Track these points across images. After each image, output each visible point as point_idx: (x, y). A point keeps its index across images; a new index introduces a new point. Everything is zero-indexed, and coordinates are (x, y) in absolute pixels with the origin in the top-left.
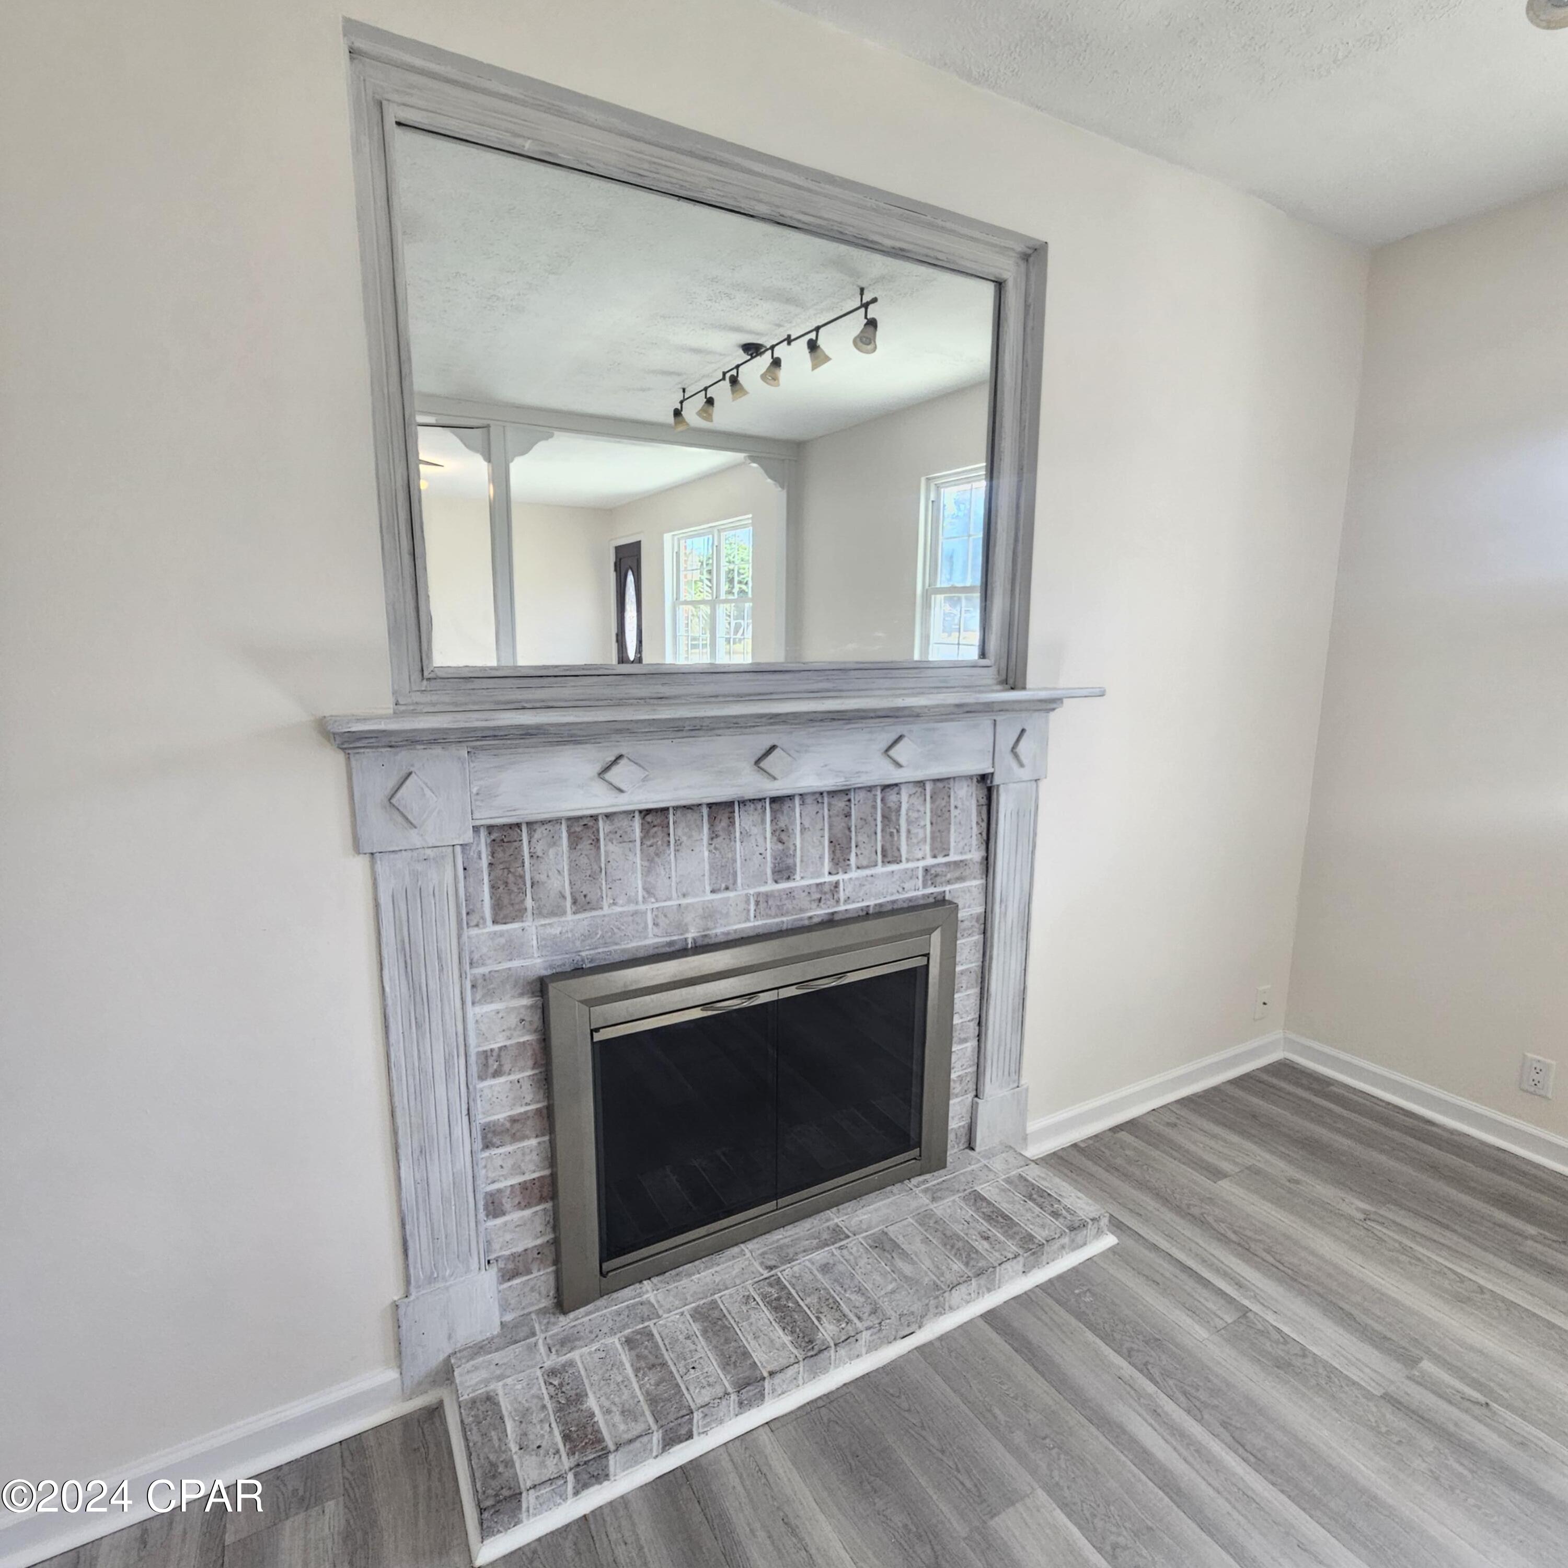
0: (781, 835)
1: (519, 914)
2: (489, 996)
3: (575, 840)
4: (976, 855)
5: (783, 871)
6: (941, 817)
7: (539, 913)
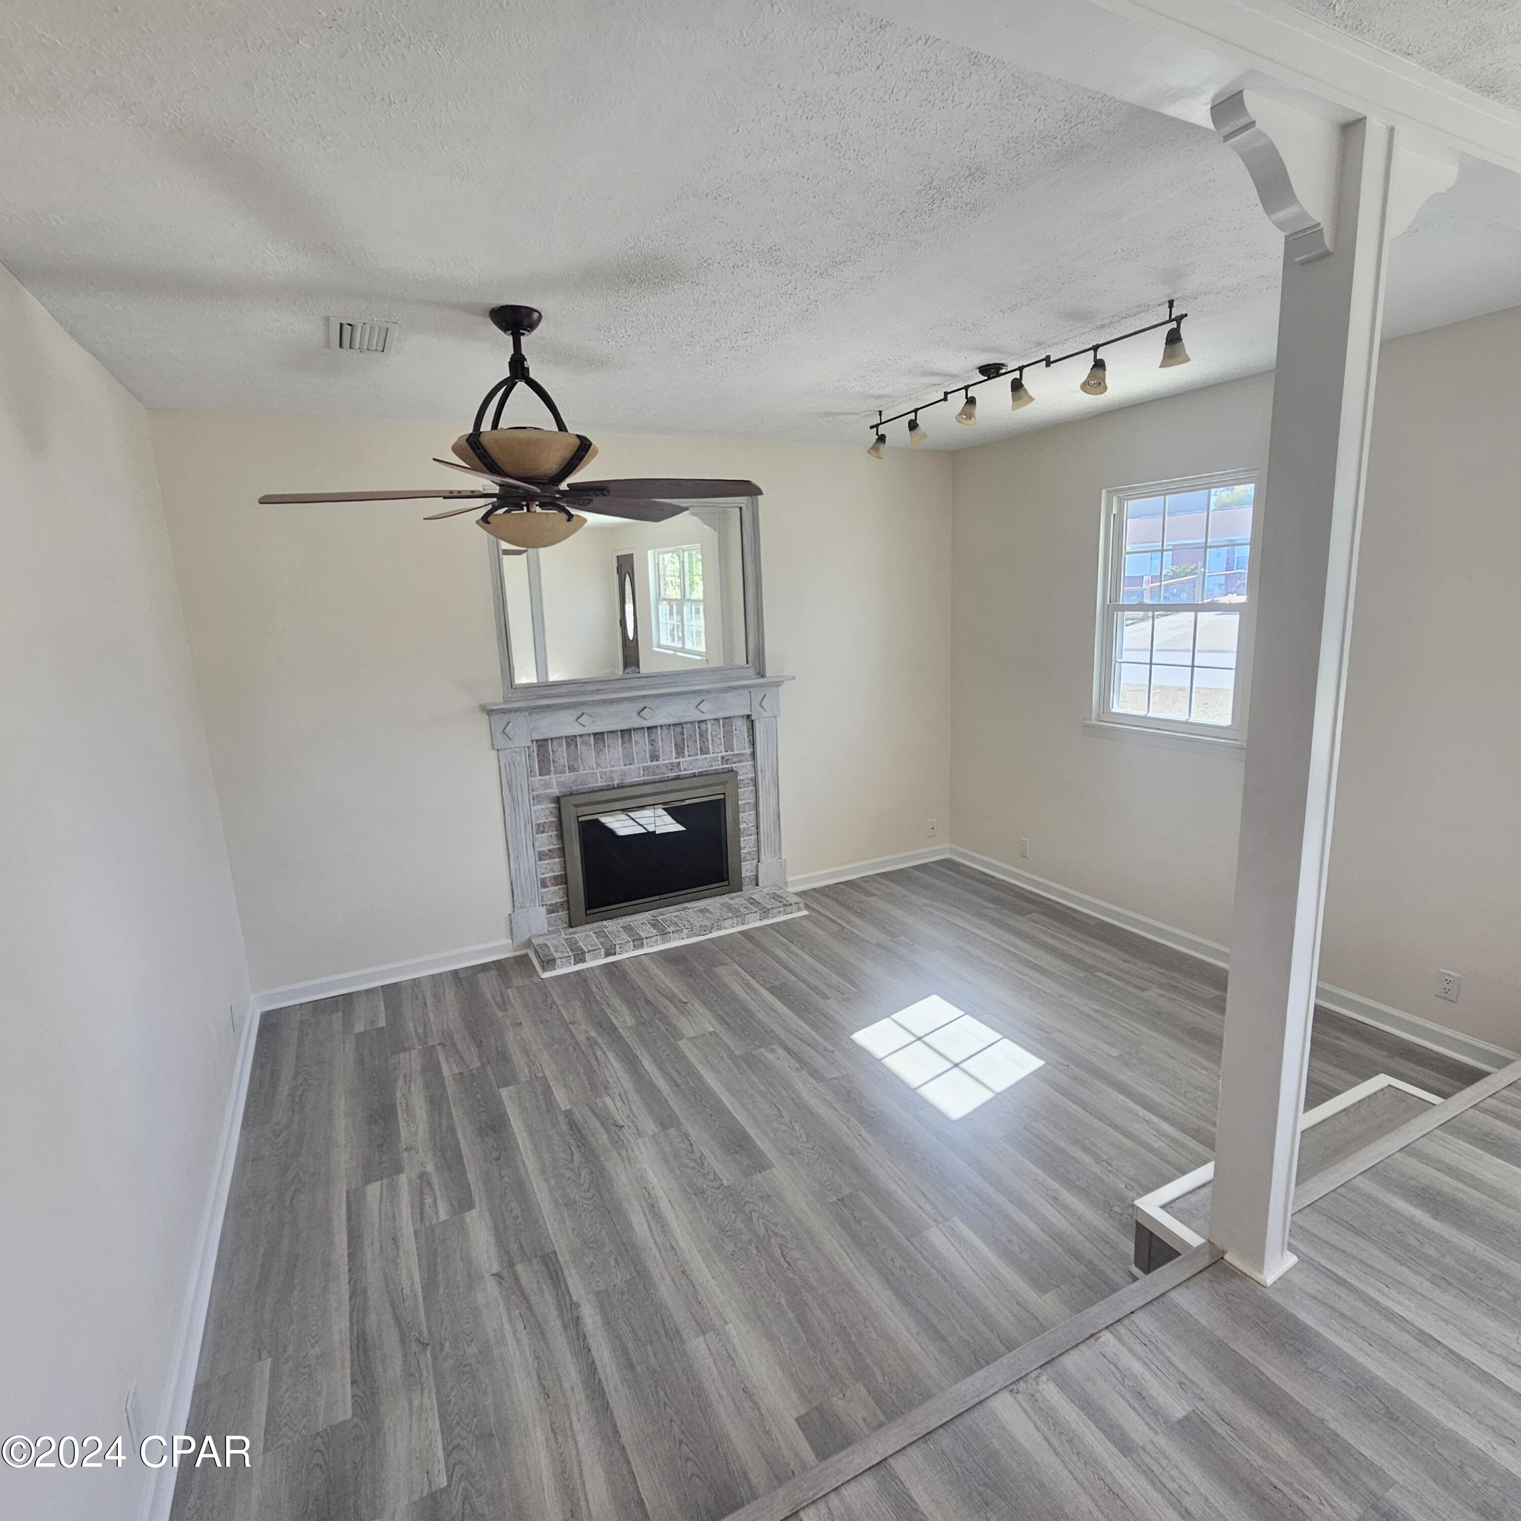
0: (652, 742)
1: (548, 772)
2: (539, 802)
3: (568, 745)
4: (748, 751)
5: (654, 757)
6: (728, 736)
7: (556, 772)
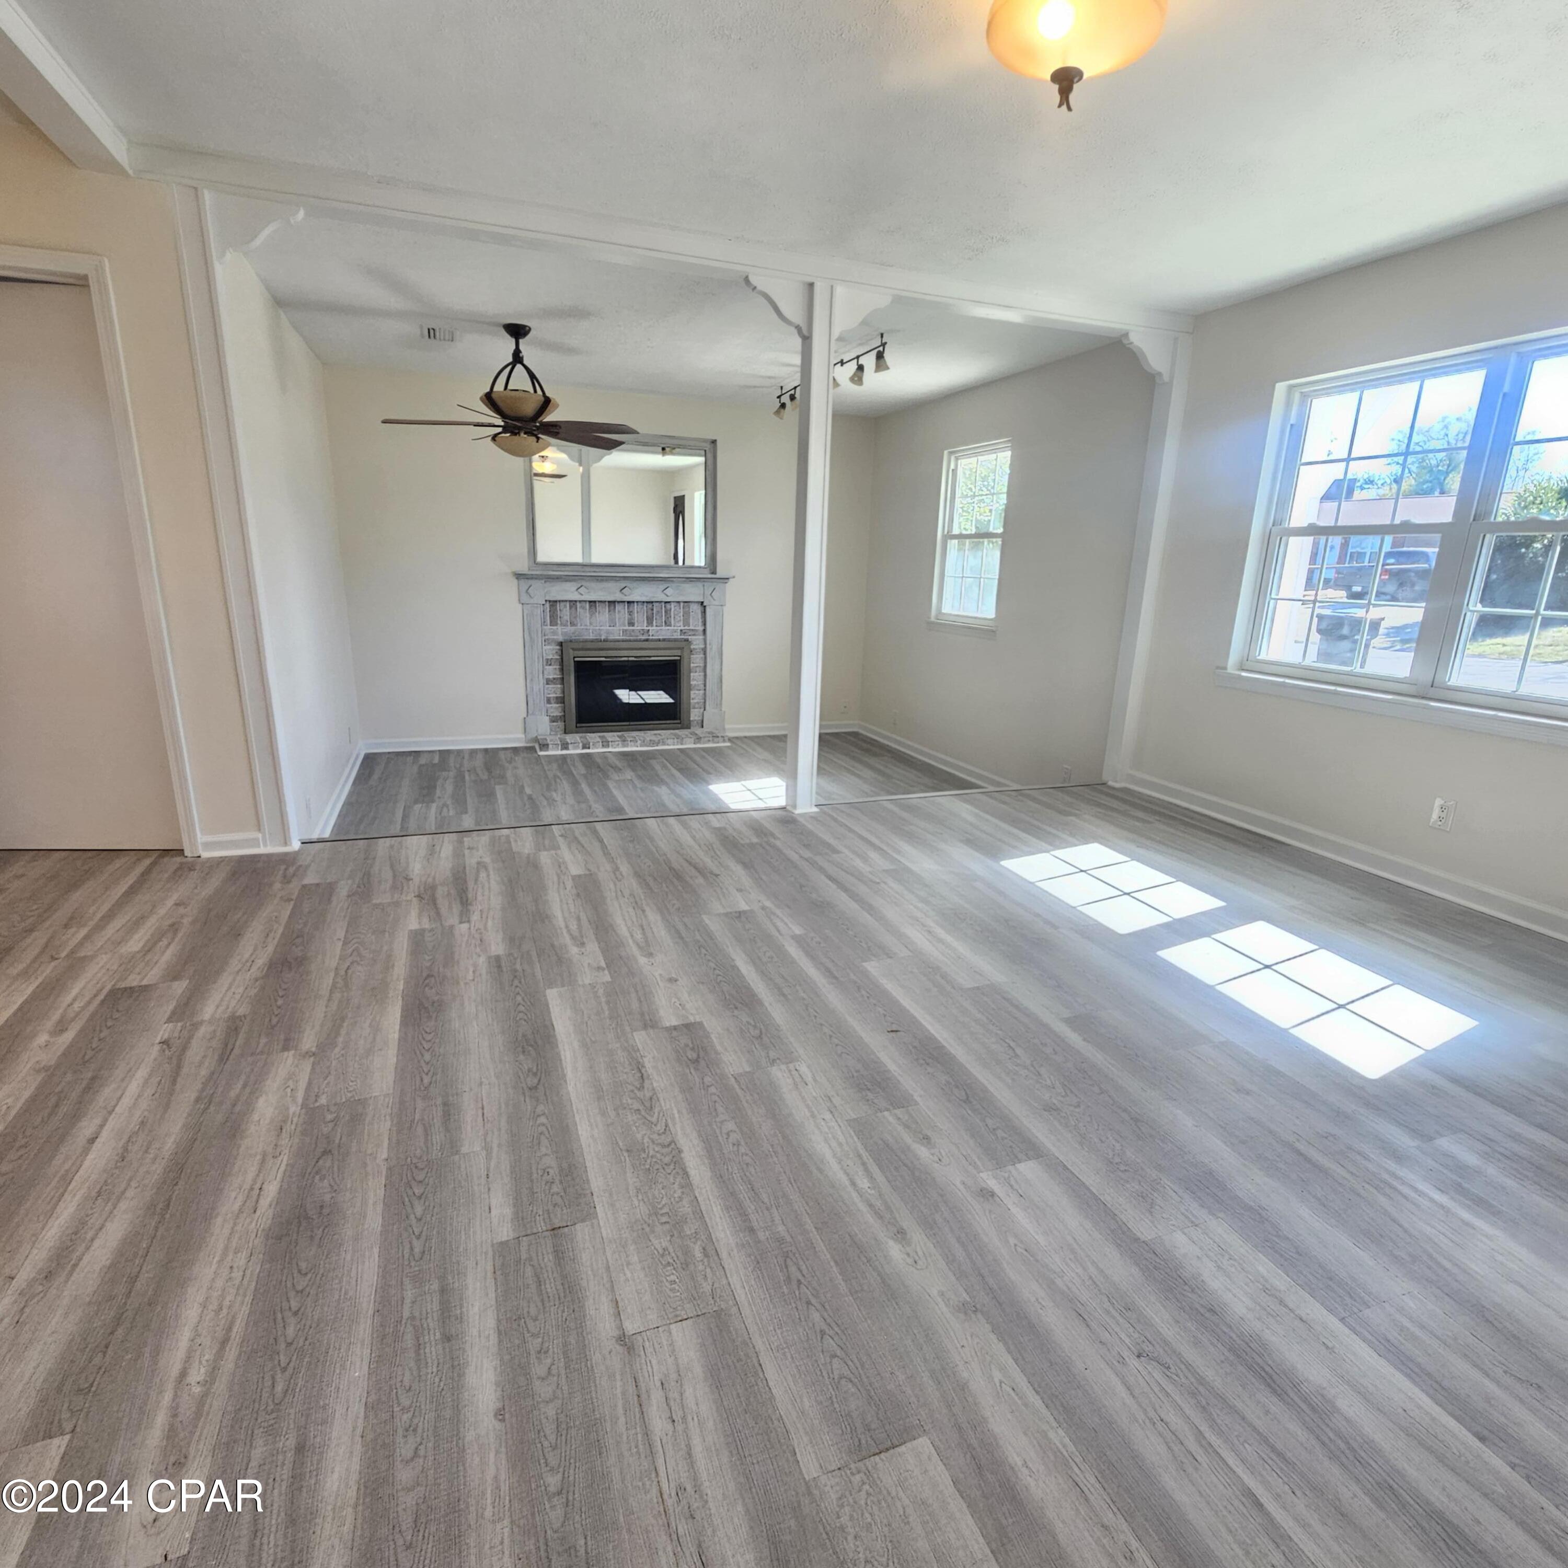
0: (630, 613)
1: (556, 625)
2: (549, 644)
3: (571, 607)
4: (701, 628)
5: (631, 624)
6: (686, 615)
7: (562, 624)
